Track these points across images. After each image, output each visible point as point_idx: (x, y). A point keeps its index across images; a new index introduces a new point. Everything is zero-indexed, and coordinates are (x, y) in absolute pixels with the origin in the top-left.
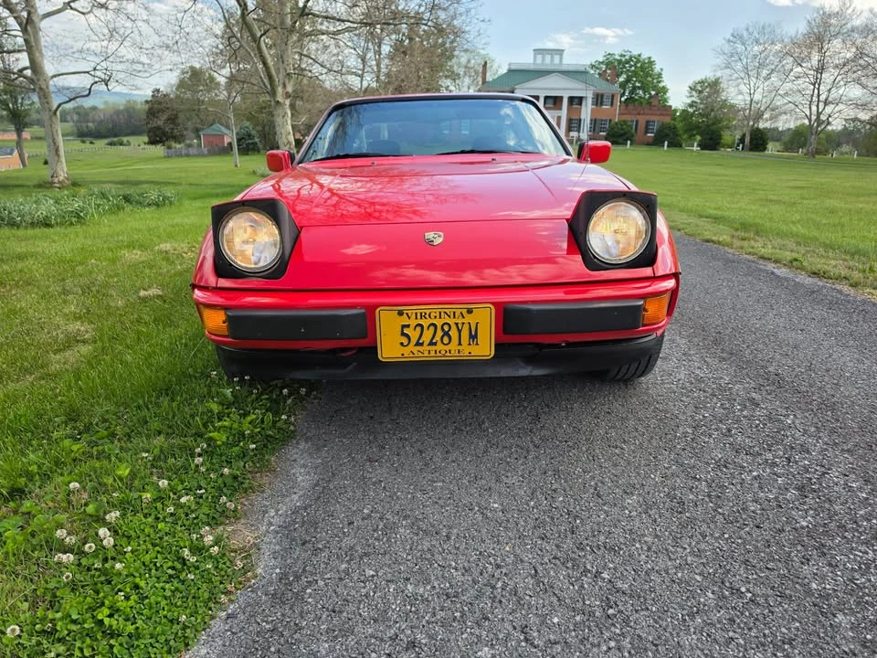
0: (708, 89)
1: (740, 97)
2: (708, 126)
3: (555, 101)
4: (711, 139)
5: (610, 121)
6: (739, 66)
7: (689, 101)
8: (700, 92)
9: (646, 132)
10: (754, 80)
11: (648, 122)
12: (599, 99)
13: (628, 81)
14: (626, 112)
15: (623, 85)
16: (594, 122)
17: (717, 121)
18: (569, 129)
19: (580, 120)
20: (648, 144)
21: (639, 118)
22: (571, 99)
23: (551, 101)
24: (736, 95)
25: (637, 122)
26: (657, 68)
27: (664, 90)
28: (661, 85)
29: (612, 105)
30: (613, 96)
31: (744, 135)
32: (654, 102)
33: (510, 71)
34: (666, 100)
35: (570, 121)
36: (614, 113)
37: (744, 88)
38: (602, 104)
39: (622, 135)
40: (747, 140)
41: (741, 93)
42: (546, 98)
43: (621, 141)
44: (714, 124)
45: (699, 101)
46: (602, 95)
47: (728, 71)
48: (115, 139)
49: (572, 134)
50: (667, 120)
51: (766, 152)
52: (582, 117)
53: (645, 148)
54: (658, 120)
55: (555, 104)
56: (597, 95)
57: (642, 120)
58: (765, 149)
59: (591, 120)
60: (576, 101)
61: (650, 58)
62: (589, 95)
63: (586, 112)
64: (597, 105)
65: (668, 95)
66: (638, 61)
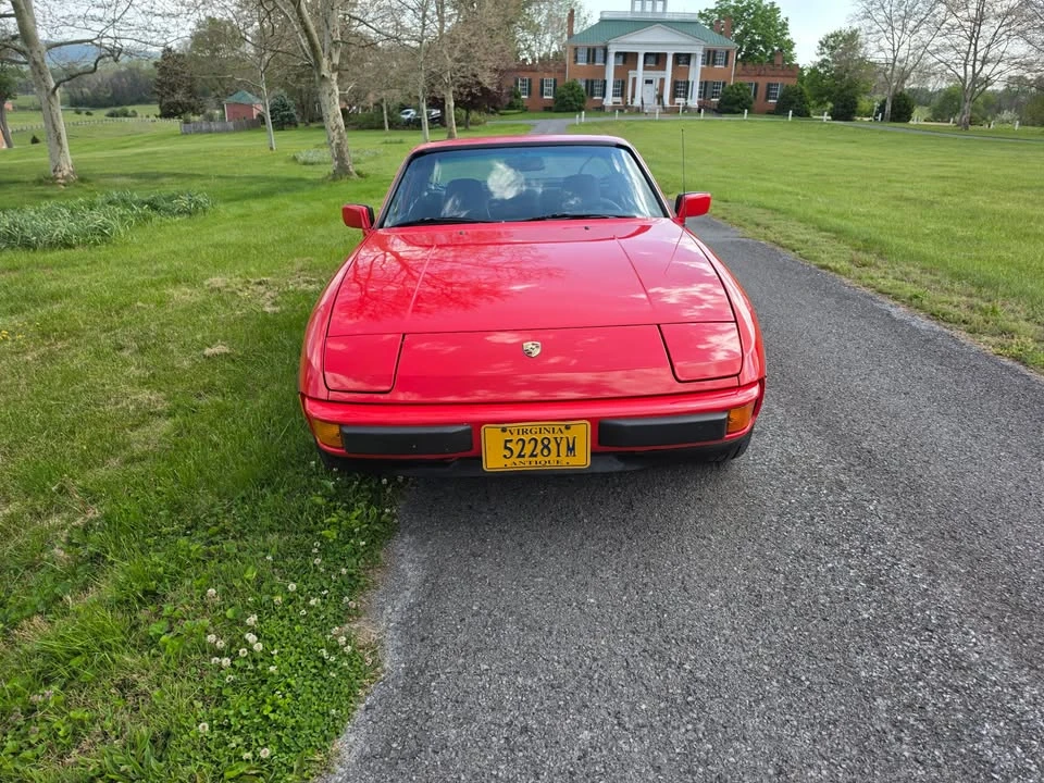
0: (843, 44)
1: (882, 55)
2: (842, 91)
3: (657, 60)
4: (845, 106)
5: (724, 84)
6: (881, 16)
7: (819, 59)
8: (833, 48)
9: (768, 98)
10: (899, 33)
11: (769, 85)
12: (710, 57)
13: (745, 33)
14: (743, 73)
15: (739, 39)
16: (704, 85)
17: (852, 85)
18: (674, 94)
19: (688, 82)
20: (770, 113)
21: (759, 80)
22: (677, 57)
23: (653, 59)
24: (876, 51)
25: (756, 85)
26: (782, 17)
27: (790, 45)
28: (787, 37)
29: (726, 63)
30: (727, 52)
31: (885, 101)
32: (778, 60)
33: (602, 21)
34: (791, 58)
35: (675, 84)
36: (728, 74)
37: (885, 43)
38: (714, 63)
39: (738, 101)
40: (888, 108)
41: (881, 49)
42: (646, 55)
43: (737, 109)
44: (848, 87)
45: (830, 59)
46: (715, 52)
47: (867, 22)
48: (118, 109)
49: (678, 100)
50: (792, 82)
51: (911, 122)
52: (690, 79)
53: (766, 118)
54: (782, 83)
55: (657, 63)
56: (709, 52)
57: (763, 82)
58: (909, 118)
59: (701, 83)
60: (683, 59)
61: (773, 3)
62: (699, 51)
63: (695, 74)
64: (708, 63)
65: (795, 50)
66: (759, 8)
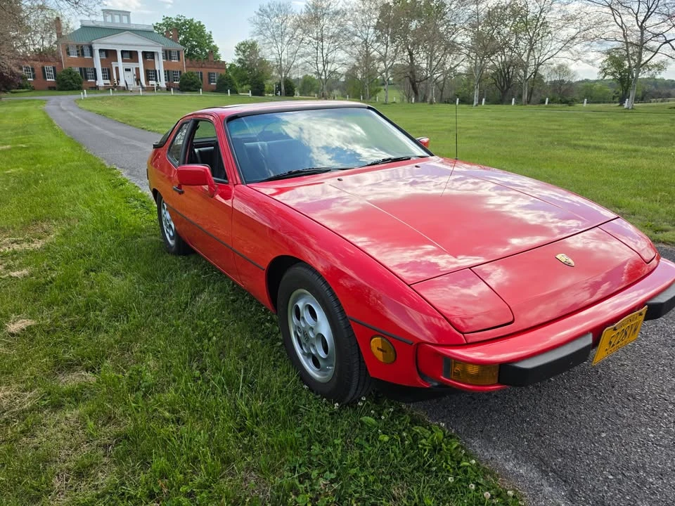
0: (248, 49)
1: (274, 57)
2: (255, 78)
3: (131, 56)
4: (258, 87)
5: (180, 72)
6: (268, 34)
7: (237, 58)
8: (244, 52)
9: (210, 82)
10: (280, 44)
11: (209, 74)
12: (168, 55)
13: (186, 40)
14: (191, 65)
15: (183, 43)
16: (167, 73)
17: (260, 74)
18: (148, 79)
19: (156, 71)
20: (213, 91)
21: (203, 70)
22: (145, 53)
23: (128, 55)
24: (269, 53)
25: (201, 73)
26: (207, 31)
27: (215, 49)
28: (214, 44)
29: (179, 59)
30: (178, 52)
31: (280, 85)
32: (211, 58)
33: (83, 27)
34: (218, 57)
35: (147, 72)
36: (181, 65)
37: (275, 50)
38: (171, 58)
39: (193, 84)
40: (283, 88)
41: (272, 53)
42: (123, 52)
43: (192, 88)
44: (257, 76)
45: (244, 58)
46: (170, 51)
47: (262, 37)
49: (151, 82)
50: (223, 72)
51: (295, 96)
52: (157, 69)
53: (213, 95)
54: (217, 73)
55: (131, 57)
56: (166, 51)
57: (205, 72)
58: (294, 94)
59: (165, 71)
60: (149, 56)
61: (200, 22)
62: (159, 50)
63: (160, 65)
64: (167, 59)
65: (219, 52)
66: (191, 25)
